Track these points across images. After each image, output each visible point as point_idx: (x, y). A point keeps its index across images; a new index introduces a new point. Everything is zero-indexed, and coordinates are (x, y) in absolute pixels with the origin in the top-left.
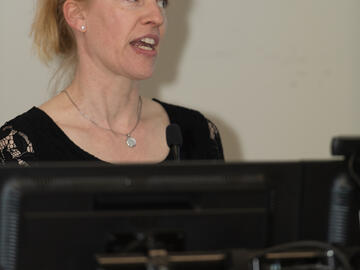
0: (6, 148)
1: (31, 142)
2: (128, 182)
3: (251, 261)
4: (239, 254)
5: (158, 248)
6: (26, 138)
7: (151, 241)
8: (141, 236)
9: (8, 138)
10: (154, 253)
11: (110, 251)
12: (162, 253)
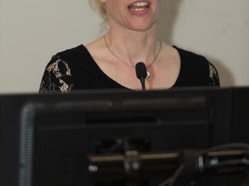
0: (52, 70)
1: (70, 68)
2: (110, 104)
3: (197, 158)
4: (188, 153)
5: (131, 149)
6: (67, 65)
7: (127, 145)
8: (119, 142)
9: (55, 64)
10: (129, 153)
11: (98, 152)
12: (135, 153)
